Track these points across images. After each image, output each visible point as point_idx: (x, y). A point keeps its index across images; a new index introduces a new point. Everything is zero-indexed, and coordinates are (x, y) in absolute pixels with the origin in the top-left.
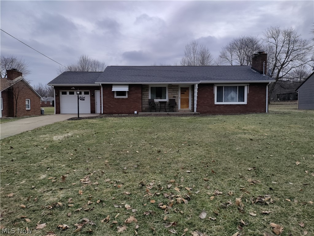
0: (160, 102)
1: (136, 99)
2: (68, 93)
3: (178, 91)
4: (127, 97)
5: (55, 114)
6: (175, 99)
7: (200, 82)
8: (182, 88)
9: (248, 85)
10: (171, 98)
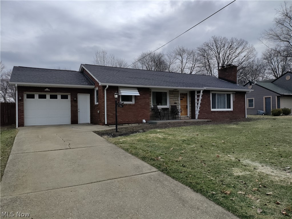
0: (163, 109)
1: (144, 105)
2: (36, 96)
3: (178, 97)
4: (134, 103)
5: (17, 126)
6: (176, 106)
7: (205, 88)
8: (182, 94)
9: (233, 93)
10: (173, 105)
